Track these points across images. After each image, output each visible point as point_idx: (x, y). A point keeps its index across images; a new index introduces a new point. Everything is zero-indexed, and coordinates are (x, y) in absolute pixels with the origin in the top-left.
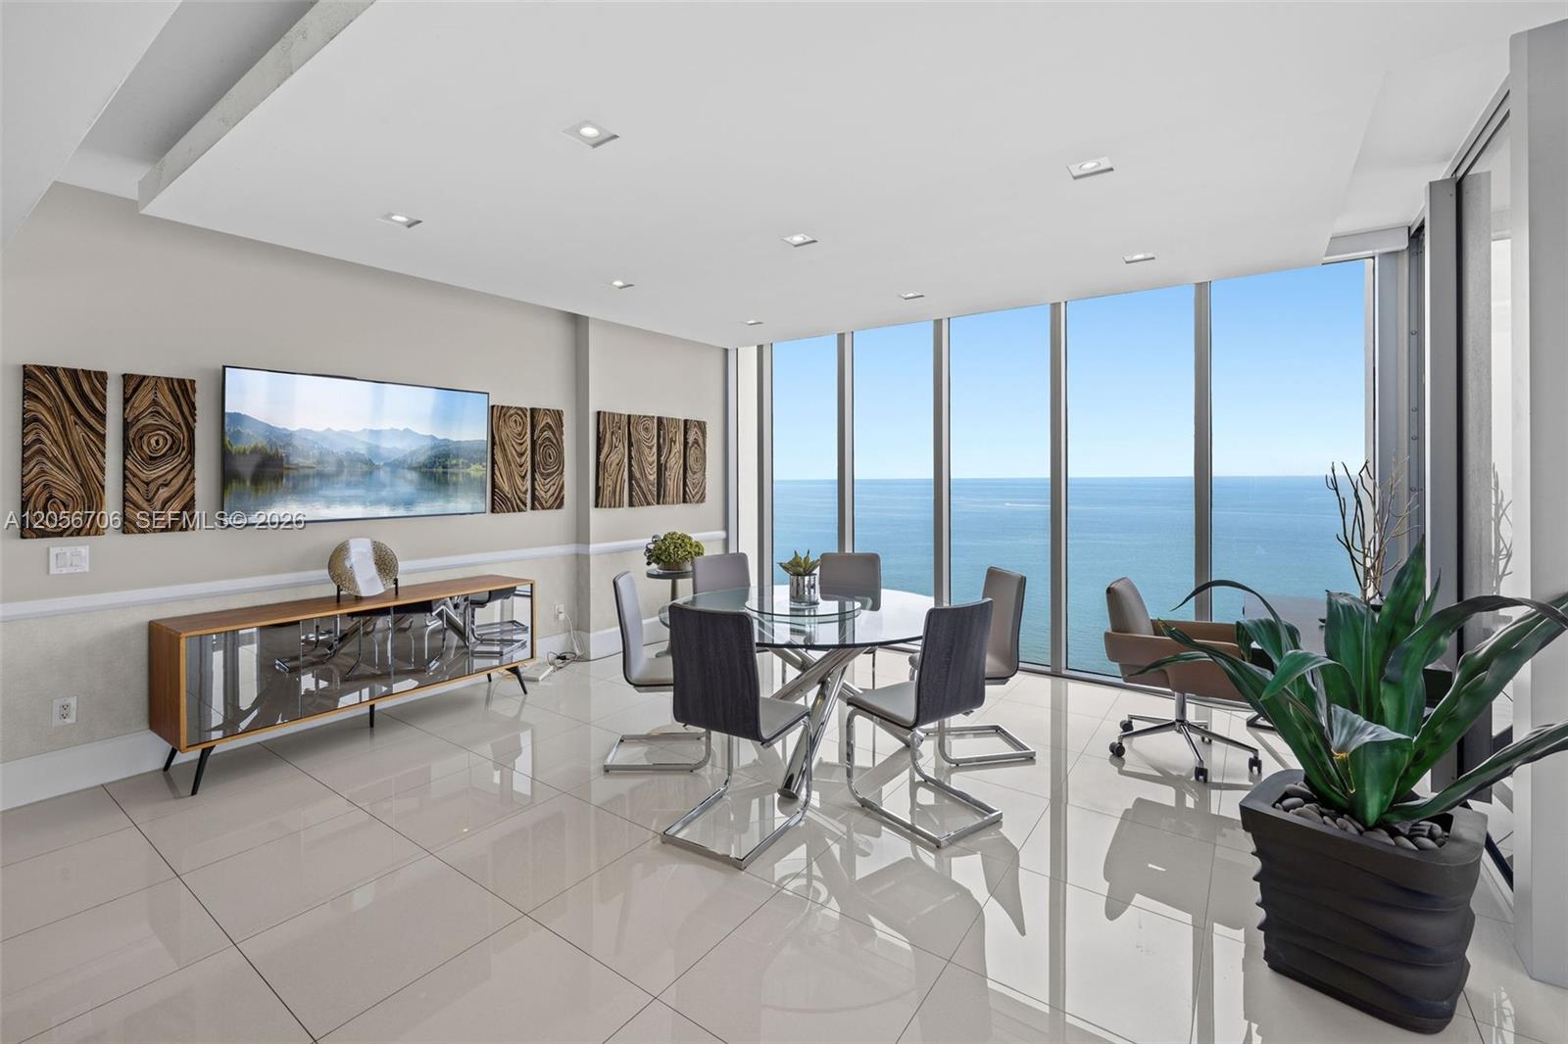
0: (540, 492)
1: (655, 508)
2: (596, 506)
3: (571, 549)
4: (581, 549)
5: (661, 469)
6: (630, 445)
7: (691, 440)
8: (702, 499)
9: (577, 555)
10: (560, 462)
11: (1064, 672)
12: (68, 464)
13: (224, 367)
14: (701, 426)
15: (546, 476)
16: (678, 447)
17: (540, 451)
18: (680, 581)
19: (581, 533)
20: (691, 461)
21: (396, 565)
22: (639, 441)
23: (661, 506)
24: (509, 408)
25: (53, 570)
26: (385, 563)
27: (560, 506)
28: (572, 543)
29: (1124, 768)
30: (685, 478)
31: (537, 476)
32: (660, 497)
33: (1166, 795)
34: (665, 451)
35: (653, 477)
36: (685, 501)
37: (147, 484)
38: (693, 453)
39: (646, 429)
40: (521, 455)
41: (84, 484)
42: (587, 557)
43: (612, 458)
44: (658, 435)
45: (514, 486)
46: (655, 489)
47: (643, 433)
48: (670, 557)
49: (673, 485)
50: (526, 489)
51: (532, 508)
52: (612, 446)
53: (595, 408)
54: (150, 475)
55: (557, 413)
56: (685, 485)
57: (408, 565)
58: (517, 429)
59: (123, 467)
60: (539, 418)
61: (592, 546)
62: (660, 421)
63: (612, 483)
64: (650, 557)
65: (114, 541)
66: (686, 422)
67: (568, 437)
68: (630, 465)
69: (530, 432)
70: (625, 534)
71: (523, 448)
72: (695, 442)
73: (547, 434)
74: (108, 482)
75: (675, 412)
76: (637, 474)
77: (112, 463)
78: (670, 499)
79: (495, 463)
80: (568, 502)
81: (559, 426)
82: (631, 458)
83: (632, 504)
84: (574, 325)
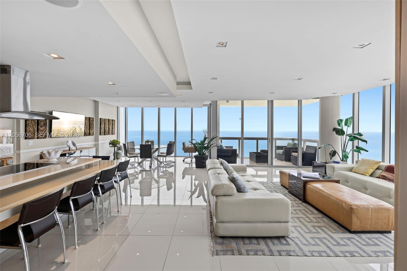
0: (91, 133)
1: (108, 135)
2: (100, 135)
3: (94, 143)
4: (97, 143)
5: (109, 128)
6: (105, 124)
7: (113, 123)
8: (114, 134)
9: (95, 144)
10: (93, 127)
11: (176, 156)
12: (32, 127)
13: (52, 111)
14: (114, 120)
15: (91, 130)
16: (111, 125)
17: (91, 125)
19: (97, 140)
20: (113, 127)
21: (76, 145)
22: (106, 123)
24: (87, 117)
25: (29, 145)
26: (74, 144)
27: (93, 135)
28: (94, 142)
30: (112, 130)
31: (90, 129)
32: (109, 134)
34: (110, 125)
35: (108, 130)
36: (112, 134)
37: (41, 130)
38: (113, 125)
39: (107, 121)
40: (88, 126)
41: (34, 130)
43: (103, 126)
44: (108, 122)
45: (87, 131)
46: (108, 132)
47: (107, 123)
48: (114, 144)
49: (111, 131)
50: (89, 132)
51: (89, 135)
52: (103, 124)
53: (99, 118)
54: (41, 129)
55: (93, 118)
56: (112, 131)
57: (77, 145)
58: (87, 121)
59: (38, 128)
60: (91, 119)
61: (100, 142)
62: (109, 120)
63: (102, 131)
64: (110, 144)
65: (36, 140)
66: (112, 120)
67: (94, 123)
68: (105, 128)
69: (89, 122)
70: (105, 140)
71: (88, 125)
72: (114, 124)
73: (92, 122)
74: (36, 130)
75: (111, 118)
76: (106, 129)
77: (36, 127)
78: (110, 134)
79: (85, 127)
80: (94, 134)
81: (93, 121)
82: (105, 126)
83: (105, 135)
84: (96, 103)
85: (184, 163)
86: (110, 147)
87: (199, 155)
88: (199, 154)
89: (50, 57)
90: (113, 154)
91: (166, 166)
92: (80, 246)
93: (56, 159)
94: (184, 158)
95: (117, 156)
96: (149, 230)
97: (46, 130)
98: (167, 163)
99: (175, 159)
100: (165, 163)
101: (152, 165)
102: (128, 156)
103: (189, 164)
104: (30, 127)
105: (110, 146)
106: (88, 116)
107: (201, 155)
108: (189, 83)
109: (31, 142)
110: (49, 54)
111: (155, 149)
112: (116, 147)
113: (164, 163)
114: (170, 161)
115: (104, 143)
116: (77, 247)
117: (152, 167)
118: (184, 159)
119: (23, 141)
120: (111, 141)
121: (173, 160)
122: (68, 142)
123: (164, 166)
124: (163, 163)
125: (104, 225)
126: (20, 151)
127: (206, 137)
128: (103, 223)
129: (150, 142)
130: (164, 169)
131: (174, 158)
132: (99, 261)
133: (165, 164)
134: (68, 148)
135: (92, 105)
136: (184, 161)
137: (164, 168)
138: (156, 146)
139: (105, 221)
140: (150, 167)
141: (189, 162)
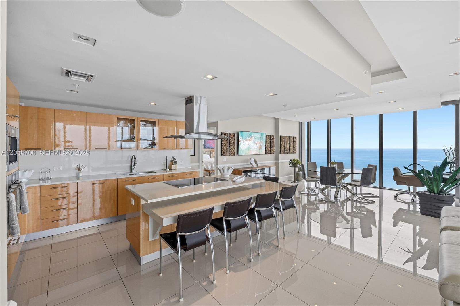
0: (271, 151)
2: (280, 153)
3: (275, 162)
4: (277, 162)
5: (289, 146)
6: (285, 142)
7: (294, 141)
8: (296, 153)
10: (274, 145)
11: (382, 188)
13: (239, 131)
14: (296, 138)
15: (272, 148)
16: (292, 142)
17: (271, 143)
18: (296, 168)
19: (277, 159)
20: (294, 145)
23: (289, 154)
24: (267, 136)
25: (223, 161)
26: (256, 162)
28: (274, 160)
29: (397, 200)
30: (293, 148)
31: (271, 148)
32: (289, 152)
33: (405, 207)
34: (290, 143)
35: (288, 148)
36: (293, 153)
37: (231, 149)
38: (294, 143)
39: (287, 139)
41: (226, 149)
42: (278, 163)
43: (283, 145)
44: (289, 140)
45: (268, 150)
46: (288, 150)
47: (287, 140)
48: (294, 163)
49: (291, 150)
50: (269, 150)
51: (270, 154)
52: (283, 142)
53: (279, 135)
54: (231, 147)
55: (274, 136)
56: (293, 150)
57: (258, 163)
58: (268, 139)
59: (229, 146)
60: (271, 137)
61: (279, 161)
62: (289, 137)
63: (282, 149)
64: (290, 163)
65: (228, 157)
66: (293, 137)
67: (275, 141)
68: (285, 146)
69: (270, 140)
70: (285, 159)
71: (269, 143)
72: (296, 141)
73: (272, 140)
74: (228, 148)
75: (292, 135)
76: (286, 148)
77: (228, 146)
78: (291, 153)
79: (266, 145)
80: (275, 153)
81: (274, 138)
82: (285, 144)
83: (285, 153)
84: (276, 120)
85: (396, 201)
86: (290, 167)
87: (428, 193)
88: (429, 191)
89: (207, 79)
90: (293, 175)
91: (362, 201)
92: (231, 271)
93: (229, 176)
94: (397, 192)
95: (297, 178)
96: (335, 282)
97: (235, 148)
98: (364, 196)
99: (381, 193)
100: (360, 196)
101: (338, 194)
102: (306, 180)
103: (409, 204)
104: (224, 145)
105: (290, 165)
106: (269, 134)
107: (434, 193)
108: (398, 69)
109: (225, 158)
110: (206, 77)
111: (343, 174)
112: (297, 167)
113: (358, 195)
114: (370, 194)
115: (284, 162)
116: (228, 272)
117: (338, 198)
118: (397, 195)
119: (220, 157)
120: (291, 161)
121: (377, 194)
122: (251, 159)
123: (358, 200)
124: (355, 195)
125: (260, 257)
126: (218, 166)
127: (448, 161)
128: (259, 255)
129: (336, 163)
130: (358, 205)
131: (378, 190)
132: (256, 296)
133: (359, 198)
134: (251, 166)
135: (272, 123)
136: (395, 197)
137: (358, 203)
138: (347, 170)
139: (261, 254)
140: (336, 198)
141: (407, 201)
